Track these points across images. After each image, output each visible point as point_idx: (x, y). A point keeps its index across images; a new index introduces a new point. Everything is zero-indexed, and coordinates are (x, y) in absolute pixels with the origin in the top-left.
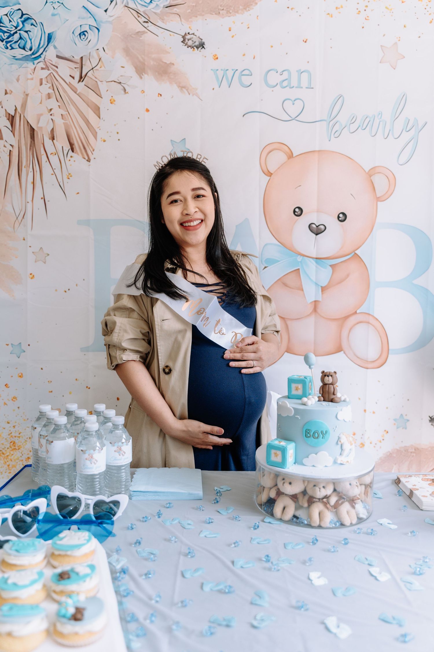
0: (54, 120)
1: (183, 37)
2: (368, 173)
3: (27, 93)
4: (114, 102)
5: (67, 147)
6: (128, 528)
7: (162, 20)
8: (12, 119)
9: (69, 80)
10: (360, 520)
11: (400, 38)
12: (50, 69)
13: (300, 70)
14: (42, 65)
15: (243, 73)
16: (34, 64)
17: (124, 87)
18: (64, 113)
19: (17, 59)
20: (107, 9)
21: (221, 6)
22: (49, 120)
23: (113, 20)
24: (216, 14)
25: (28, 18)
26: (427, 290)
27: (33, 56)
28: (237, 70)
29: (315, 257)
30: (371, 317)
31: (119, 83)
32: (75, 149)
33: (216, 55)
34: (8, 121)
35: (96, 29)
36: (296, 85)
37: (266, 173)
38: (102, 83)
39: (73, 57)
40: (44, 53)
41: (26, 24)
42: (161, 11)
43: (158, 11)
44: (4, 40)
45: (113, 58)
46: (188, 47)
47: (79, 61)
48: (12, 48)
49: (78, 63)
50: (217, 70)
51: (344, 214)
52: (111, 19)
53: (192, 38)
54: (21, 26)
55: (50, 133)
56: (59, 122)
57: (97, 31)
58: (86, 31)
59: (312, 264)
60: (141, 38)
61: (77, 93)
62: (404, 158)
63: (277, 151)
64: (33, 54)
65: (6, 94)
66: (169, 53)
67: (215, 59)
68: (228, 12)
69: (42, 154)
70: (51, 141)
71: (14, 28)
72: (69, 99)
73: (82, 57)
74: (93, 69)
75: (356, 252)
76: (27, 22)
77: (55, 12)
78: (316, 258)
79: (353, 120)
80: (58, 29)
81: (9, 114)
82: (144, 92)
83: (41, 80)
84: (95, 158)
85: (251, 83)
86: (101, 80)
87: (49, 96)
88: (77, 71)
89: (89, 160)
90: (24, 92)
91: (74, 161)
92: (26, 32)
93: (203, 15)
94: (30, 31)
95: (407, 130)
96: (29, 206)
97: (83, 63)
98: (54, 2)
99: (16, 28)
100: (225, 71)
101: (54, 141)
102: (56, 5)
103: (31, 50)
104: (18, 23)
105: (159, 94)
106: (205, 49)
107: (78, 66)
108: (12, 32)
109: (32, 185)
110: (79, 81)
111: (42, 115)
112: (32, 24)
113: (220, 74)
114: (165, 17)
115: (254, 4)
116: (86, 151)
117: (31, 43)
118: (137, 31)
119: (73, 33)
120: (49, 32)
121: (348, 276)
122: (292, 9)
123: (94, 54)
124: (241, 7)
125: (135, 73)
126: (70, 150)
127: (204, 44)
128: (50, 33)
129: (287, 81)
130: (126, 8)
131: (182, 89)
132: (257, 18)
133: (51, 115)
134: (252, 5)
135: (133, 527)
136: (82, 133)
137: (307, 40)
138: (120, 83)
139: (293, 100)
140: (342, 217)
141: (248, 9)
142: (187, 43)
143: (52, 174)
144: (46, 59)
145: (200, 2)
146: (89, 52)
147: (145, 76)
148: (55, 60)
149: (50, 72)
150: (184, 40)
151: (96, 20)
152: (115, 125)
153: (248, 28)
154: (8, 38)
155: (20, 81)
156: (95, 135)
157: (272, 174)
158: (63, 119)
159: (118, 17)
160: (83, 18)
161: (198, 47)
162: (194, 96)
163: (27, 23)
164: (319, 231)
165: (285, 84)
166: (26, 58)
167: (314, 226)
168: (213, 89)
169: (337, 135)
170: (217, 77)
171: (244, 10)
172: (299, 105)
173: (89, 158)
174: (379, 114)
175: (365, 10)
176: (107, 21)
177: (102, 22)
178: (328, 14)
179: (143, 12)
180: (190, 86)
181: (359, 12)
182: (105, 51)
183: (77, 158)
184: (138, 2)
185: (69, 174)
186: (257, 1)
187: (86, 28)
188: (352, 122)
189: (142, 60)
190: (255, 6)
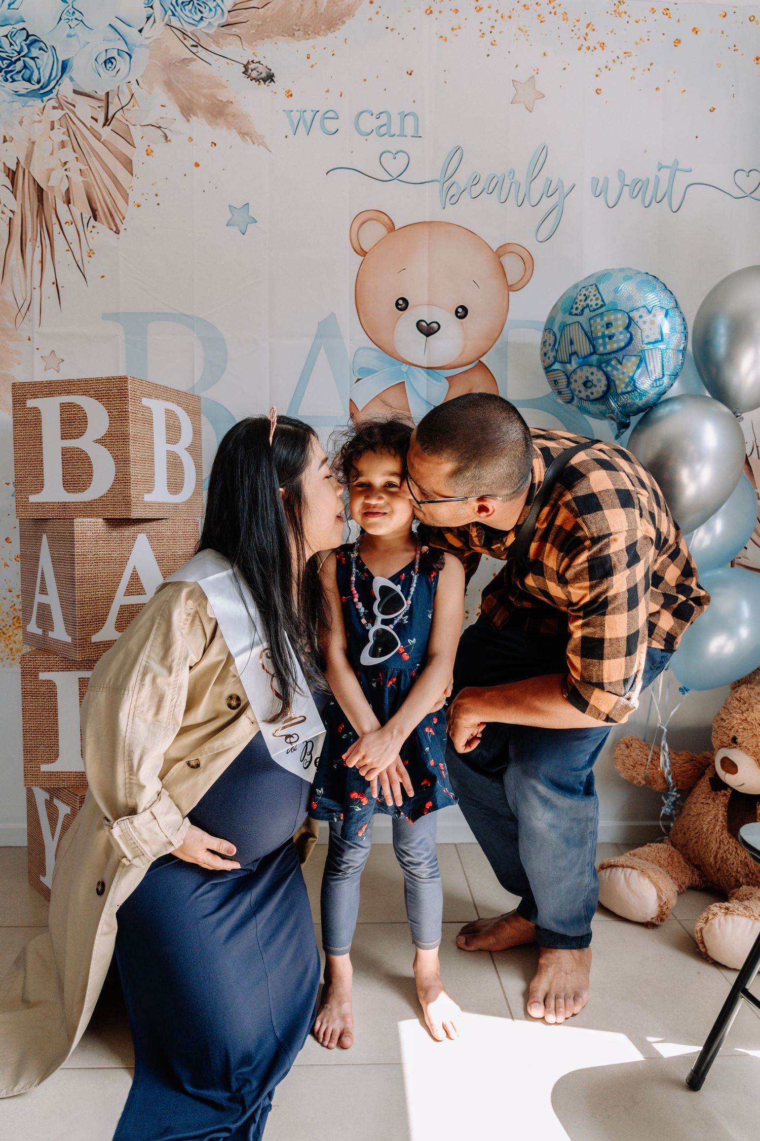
0: (70, 178)
1: (245, 66)
2: (496, 253)
3: (33, 141)
4: (151, 154)
5: (88, 214)
7: (217, 43)
8: (12, 175)
9: (90, 123)
11: (538, 70)
12: (65, 108)
13: (404, 112)
14: (53, 103)
15: (327, 116)
16: (42, 101)
17: (165, 134)
18: (83, 167)
19: (19, 95)
20: (142, 29)
21: (296, 25)
22: (62, 178)
23: (150, 43)
24: (289, 36)
25: (36, 41)
27: (42, 91)
28: (318, 111)
29: (426, 366)
31: (158, 127)
32: (98, 216)
33: (290, 91)
34: (7, 178)
35: (127, 55)
36: (398, 133)
37: (358, 252)
38: (135, 127)
39: (96, 92)
40: (57, 87)
41: (32, 49)
42: (214, 32)
43: (211, 32)
44: (3, 69)
45: (150, 93)
46: (251, 80)
47: (104, 98)
48: (14, 81)
49: (103, 100)
50: (292, 111)
51: (464, 308)
52: (147, 42)
53: (257, 68)
54: (26, 50)
55: (64, 194)
56: (77, 179)
57: (128, 57)
58: (113, 58)
59: (422, 375)
60: (188, 68)
61: (102, 140)
62: (543, 234)
63: (374, 221)
64: (42, 88)
65: (4, 142)
66: (226, 87)
67: (288, 97)
68: (306, 33)
69: (53, 223)
70: (65, 205)
71: (16, 54)
72: (90, 148)
73: (108, 93)
74: (122, 108)
76: (34, 45)
77: (72, 32)
78: (428, 368)
79: (475, 181)
80: (76, 55)
81: (9, 169)
82: (192, 140)
83: (53, 123)
84: (125, 229)
85: (338, 129)
86: (133, 124)
87: (63, 145)
88: (102, 111)
89: (117, 232)
90: (30, 139)
91: (98, 233)
92: (33, 58)
93: (272, 38)
94: (38, 58)
95: (549, 194)
96: (36, 293)
97: (110, 101)
98: (70, 19)
99: (19, 53)
100: (302, 112)
101: (70, 205)
102: (73, 23)
103: (39, 82)
104: (22, 46)
105: (212, 142)
106: (274, 82)
107: (103, 104)
108: (13, 59)
109: (40, 264)
110: (104, 125)
111: (53, 169)
112: (41, 49)
113: (296, 116)
114: (220, 39)
115: (340, 23)
116: (113, 219)
117: (39, 74)
118: (182, 58)
119: (96, 60)
120: (64, 59)
123: (124, 88)
124: (323, 27)
125: (180, 114)
126: (92, 218)
127: (273, 75)
128: (66, 60)
129: (385, 127)
130: (168, 27)
131: (244, 137)
132: (345, 42)
133: (66, 170)
134: (338, 24)
136: (108, 196)
137: (412, 71)
138: (160, 127)
139: (394, 152)
140: (462, 312)
141: (332, 29)
142: (250, 74)
143: (68, 250)
144: (59, 95)
145: (268, 20)
146: (118, 85)
147: (193, 118)
148: (71, 97)
149: (64, 112)
150: (246, 70)
151: (128, 42)
152: (153, 184)
153: (333, 55)
154: (8, 66)
155: (23, 125)
156: (126, 198)
157: (367, 253)
158: (82, 175)
159: (156, 39)
160: (109, 41)
161: (266, 79)
162: (261, 146)
163: (33, 47)
164: (431, 332)
165: (383, 130)
166: (32, 94)
167: (424, 324)
168: (286, 137)
169: (453, 201)
170: (291, 121)
171: (328, 31)
172: (402, 159)
173: (117, 228)
174: (511, 173)
175: (491, 32)
176: (141, 45)
177: (135, 46)
178: (442, 37)
179: (191, 32)
180: (256, 132)
181: (483, 34)
182: (138, 84)
183: (102, 230)
184: (183, 19)
185: (91, 250)
186: (344, 19)
187: (115, 54)
188: (474, 183)
189: (189, 96)
190: (341, 25)
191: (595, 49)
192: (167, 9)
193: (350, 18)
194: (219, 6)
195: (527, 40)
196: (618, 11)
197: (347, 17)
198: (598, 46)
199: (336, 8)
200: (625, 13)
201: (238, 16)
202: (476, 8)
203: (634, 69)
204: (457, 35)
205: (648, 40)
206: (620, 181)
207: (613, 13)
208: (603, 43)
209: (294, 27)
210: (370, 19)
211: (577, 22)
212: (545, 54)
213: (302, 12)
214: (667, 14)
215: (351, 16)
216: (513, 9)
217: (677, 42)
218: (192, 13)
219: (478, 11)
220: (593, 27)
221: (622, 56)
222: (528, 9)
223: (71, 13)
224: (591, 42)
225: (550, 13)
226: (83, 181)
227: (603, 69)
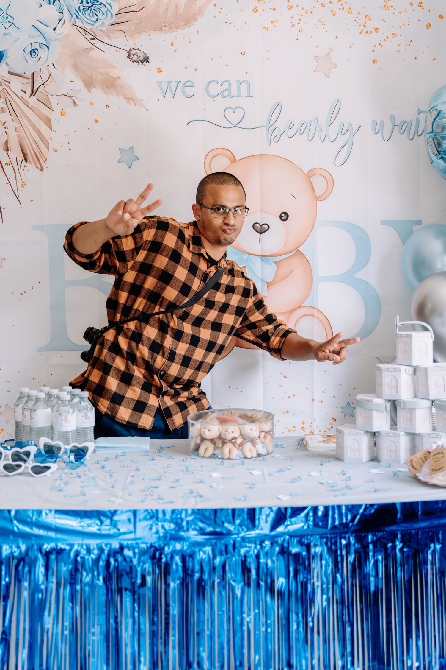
0: (8, 133)
1: (128, 52)
2: (306, 175)
4: (64, 114)
5: (21, 157)
6: (95, 463)
7: (108, 37)
9: (21, 94)
10: (259, 455)
11: (332, 48)
12: (3, 84)
13: (240, 80)
15: (186, 84)
17: (74, 100)
18: (17, 125)
20: (56, 28)
22: (3, 133)
23: (62, 38)
24: (159, 30)
26: (367, 283)
28: (180, 81)
29: (260, 254)
30: (315, 310)
31: (68, 96)
32: (28, 159)
33: (160, 68)
35: (46, 47)
36: (236, 95)
38: (52, 96)
39: (25, 73)
42: (106, 29)
43: (104, 29)
45: (63, 73)
46: (133, 62)
47: (30, 77)
49: (30, 79)
50: (162, 82)
51: (285, 213)
52: (59, 37)
53: (137, 53)
55: (4, 145)
57: (47, 49)
58: (36, 49)
59: (257, 261)
60: (88, 55)
61: (29, 107)
62: (340, 160)
63: (221, 156)
66: (116, 68)
67: (159, 72)
68: (170, 28)
70: (5, 152)
72: (21, 112)
73: (33, 73)
74: (43, 84)
75: (298, 249)
77: (7, 31)
78: (261, 256)
79: (291, 126)
80: (10, 47)
82: (93, 104)
84: (47, 167)
85: (194, 94)
86: (51, 94)
87: (2, 110)
88: (29, 86)
89: (42, 169)
91: (28, 170)
93: (146, 32)
95: (342, 134)
97: (34, 79)
98: (5, 22)
100: (169, 83)
101: (8, 152)
102: (8, 26)
105: (107, 106)
106: (149, 63)
107: (30, 81)
110: (31, 95)
113: (164, 86)
114: (111, 34)
115: (194, 20)
116: (39, 161)
118: (85, 48)
119: (24, 50)
121: (292, 271)
122: (230, 24)
123: (45, 70)
124: (182, 23)
125: (84, 86)
126: (24, 160)
127: (148, 58)
128: (3, 52)
129: (227, 91)
130: (74, 26)
131: (129, 101)
132: (198, 33)
133: (5, 128)
134: (192, 21)
135: (98, 462)
136: (35, 145)
137: (245, 52)
138: (70, 96)
139: (234, 108)
140: (284, 217)
141: (188, 25)
142: (132, 58)
143: (7, 184)
145: (144, 20)
146: (40, 68)
147: (93, 90)
148: (8, 77)
149: (2, 87)
150: (129, 55)
151: (46, 37)
152: (66, 136)
153: (190, 42)
156: (47, 145)
158: (16, 131)
159: (66, 35)
160: (34, 37)
161: (143, 61)
162: (141, 106)
164: (264, 231)
165: (226, 93)
167: (258, 225)
168: (158, 100)
169: (276, 140)
170: (161, 89)
171: (185, 26)
172: (239, 112)
173: (42, 167)
174: (316, 119)
175: (299, 23)
176: (55, 39)
177: (51, 40)
178: (265, 28)
179: (90, 30)
180: (137, 98)
181: (294, 25)
182: (54, 67)
183: (31, 168)
184: (84, 21)
185: (23, 183)
186: (197, 17)
187: (37, 46)
188: (290, 128)
189: (90, 75)
190: (195, 22)
191: (372, 32)
192: (73, 14)
193: (200, 17)
194: (109, 11)
195: (324, 28)
196: (386, 6)
197: (199, 16)
198: (373, 31)
199: (190, 10)
200: (392, 7)
201: (122, 18)
202: (288, 7)
203: (399, 45)
204: (275, 26)
205: (409, 24)
206: (392, 123)
207: (383, 7)
208: (377, 28)
209: (162, 24)
210: (215, 17)
211: (358, 14)
212: (336, 38)
213: (167, 13)
214: (421, 6)
215: (201, 15)
216: (314, 7)
217: (429, 25)
218: (90, 16)
219: (289, 9)
220: (370, 18)
221: (390, 36)
222: (324, 7)
223: (5, 18)
224: (369, 28)
225: (340, 9)
226: (17, 135)
227: (378, 46)
